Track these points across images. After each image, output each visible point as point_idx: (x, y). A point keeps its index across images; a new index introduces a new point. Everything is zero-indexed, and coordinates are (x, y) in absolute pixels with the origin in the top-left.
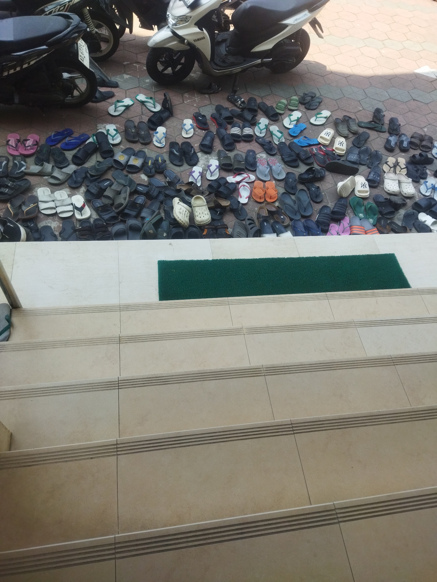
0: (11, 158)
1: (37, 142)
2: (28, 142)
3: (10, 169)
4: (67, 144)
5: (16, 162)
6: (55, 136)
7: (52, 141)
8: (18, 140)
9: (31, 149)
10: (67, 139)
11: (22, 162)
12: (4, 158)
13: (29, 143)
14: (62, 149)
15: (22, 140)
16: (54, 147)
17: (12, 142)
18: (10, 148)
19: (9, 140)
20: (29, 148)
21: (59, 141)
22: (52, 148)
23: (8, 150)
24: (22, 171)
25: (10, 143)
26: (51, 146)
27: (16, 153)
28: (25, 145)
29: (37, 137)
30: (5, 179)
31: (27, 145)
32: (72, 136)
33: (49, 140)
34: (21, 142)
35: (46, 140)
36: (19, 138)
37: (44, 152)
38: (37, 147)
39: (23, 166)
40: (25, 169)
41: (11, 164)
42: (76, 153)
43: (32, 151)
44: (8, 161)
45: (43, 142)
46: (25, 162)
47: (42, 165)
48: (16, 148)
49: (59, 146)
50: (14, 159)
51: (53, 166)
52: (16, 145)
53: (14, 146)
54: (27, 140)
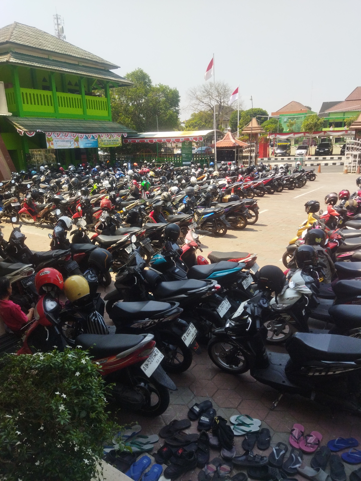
0: (290, 448)
1: (319, 441)
2: (311, 438)
3: (285, 460)
4: (349, 456)
5: (293, 455)
6: (339, 442)
7: (335, 446)
8: (302, 432)
9: (311, 447)
10: (351, 450)
11: (299, 458)
12: (284, 447)
13: (311, 440)
14: (342, 459)
16: (334, 454)
17: (296, 433)
18: (292, 438)
19: (294, 430)
20: (310, 445)
21: (341, 449)
22: (332, 454)
23: (290, 438)
24: (296, 468)
25: (294, 433)
26: (332, 451)
27: (296, 445)
28: (307, 440)
29: (320, 437)
30: (277, 471)
31: (308, 441)
32: (356, 448)
33: (331, 443)
34: (304, 436)
35: (329, 443)
36: (303, 431)
37: (323, 455)
38: (318, 447)
39: (299, 462)
40: (299, 467)
41: (288, 455)
42: (356, 471)
43: (311, 450)
44: (286, 450)
45: (324, 443)
46: (302, 459)
47: (318, 470)
48: (298, 440)
49: (340, 454)
50: (292, 451)
51: (328, 476)
52: (299, 438)
53: (296, 437)
54: (310, 436)
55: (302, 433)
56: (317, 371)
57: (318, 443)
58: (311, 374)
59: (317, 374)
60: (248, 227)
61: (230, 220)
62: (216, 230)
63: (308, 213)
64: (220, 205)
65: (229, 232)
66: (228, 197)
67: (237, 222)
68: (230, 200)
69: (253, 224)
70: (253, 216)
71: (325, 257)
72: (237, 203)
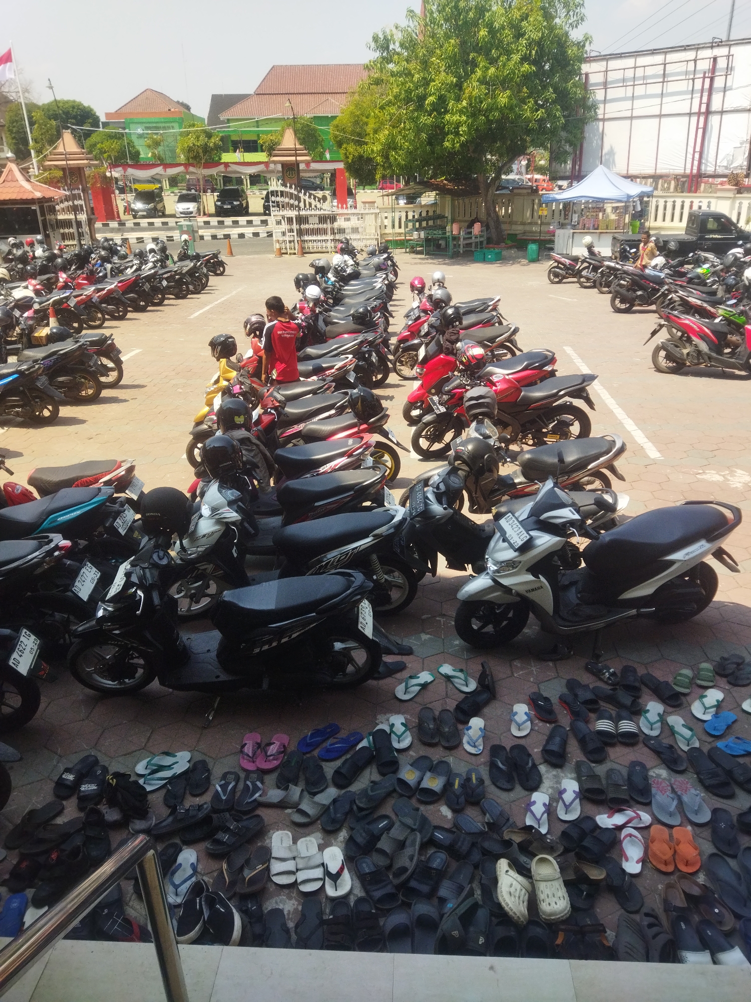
0: (242, 775)
1: (284, 746)
2: (272, 747)
3: (238, 794)
4: (328, 751)
5: (248, 783)
6: (312, 736)
7: (308, 745)
8: (258, 743)
9: (274, 759)
10: (331, 741)
11: (259, 784)
12: (233, 776)
13: (273, 749)
14: (320, 758)
15: (263, 746)
16: (308, 755)
17: (248, 749)
18: (243, 758)
19: (246, 744)
20: (271, 758)
21: (317, 745)
22: (305, 757)
23: (241, 760)
24: (255, 800)
25: (246, 750)
26: (304, 754)
27: (251, 767)
28: (266, 753)
29: (285, 739)
30: (227, 815)
31: (269, 753)
32: (336, 736)
33: (303, 743)
34: (261, 747)
35: (299, 744)
36: (259, 741)
37: (293, 764)
38: (284, 756)
39: (258, 789)
40: (260, 796)
41: (241, 786)
42: (339, 767)
43: (276, 763)
44: (237, 779)
45: (292, 747)
46: (262, 783)
47: (286, 789)
48: (252, 759)
49: (316, 753)
50: (247, 778)
51: (302, 790)
52: (254, 753)
53: (250, 754)
54: (270, 744)
55: (259, 745)
56: (264, 643)
57: (283, 750)
58: (257, 650)
59: (266, 647)
60: (105, 393)
61: (61, 385)
62: (34, 412)
63: (218, 360)
64: (30, 353)
65: (65, 411)
66: (43, 332)
67: (78, 387)
68: (52, 339)
69: (114, 385)
70: (112, 369)
71: (254, 448)
72: (68, 346)
